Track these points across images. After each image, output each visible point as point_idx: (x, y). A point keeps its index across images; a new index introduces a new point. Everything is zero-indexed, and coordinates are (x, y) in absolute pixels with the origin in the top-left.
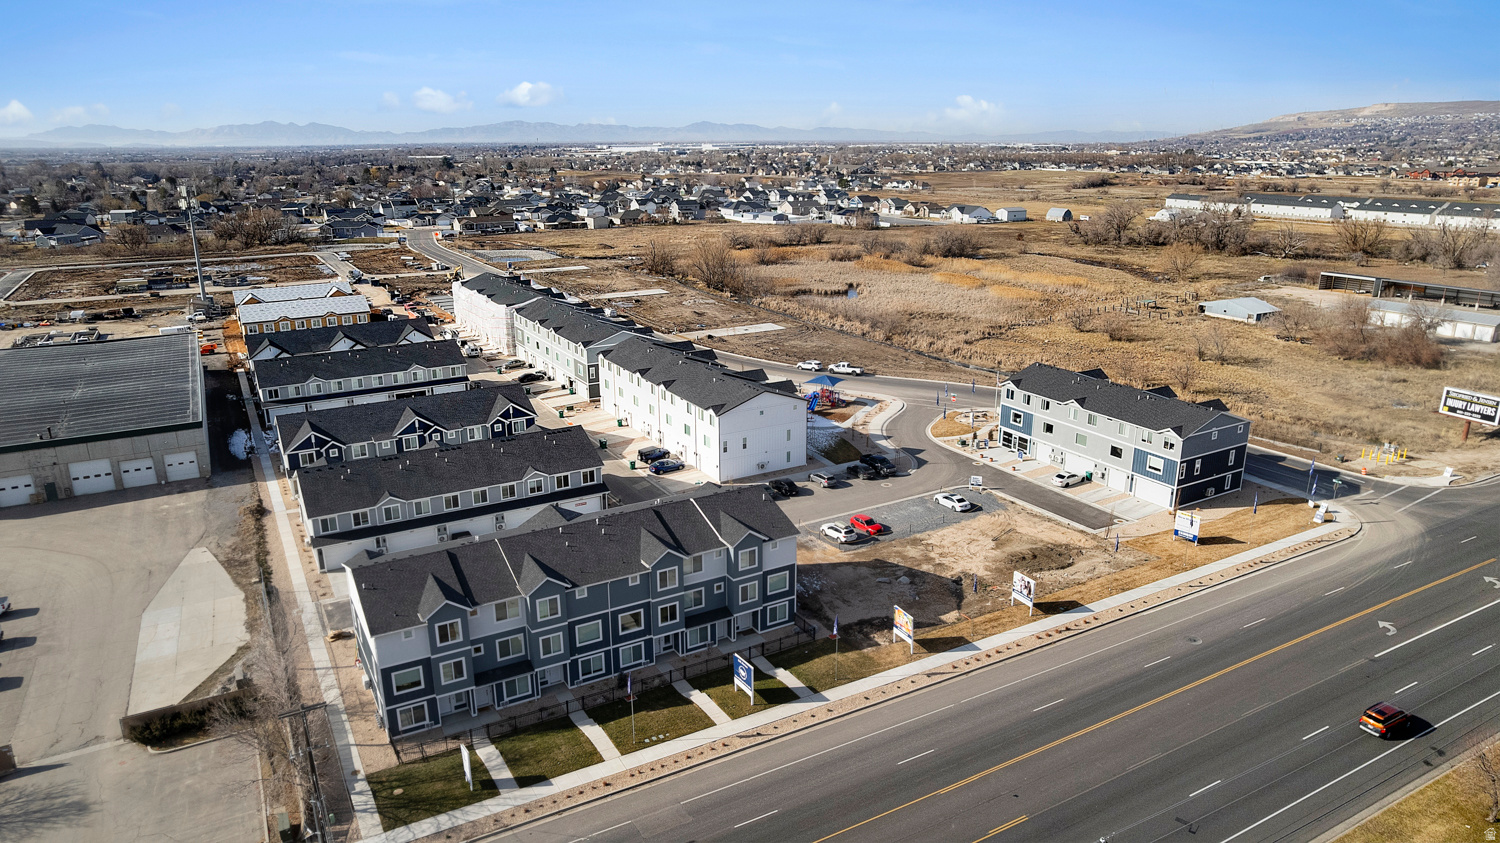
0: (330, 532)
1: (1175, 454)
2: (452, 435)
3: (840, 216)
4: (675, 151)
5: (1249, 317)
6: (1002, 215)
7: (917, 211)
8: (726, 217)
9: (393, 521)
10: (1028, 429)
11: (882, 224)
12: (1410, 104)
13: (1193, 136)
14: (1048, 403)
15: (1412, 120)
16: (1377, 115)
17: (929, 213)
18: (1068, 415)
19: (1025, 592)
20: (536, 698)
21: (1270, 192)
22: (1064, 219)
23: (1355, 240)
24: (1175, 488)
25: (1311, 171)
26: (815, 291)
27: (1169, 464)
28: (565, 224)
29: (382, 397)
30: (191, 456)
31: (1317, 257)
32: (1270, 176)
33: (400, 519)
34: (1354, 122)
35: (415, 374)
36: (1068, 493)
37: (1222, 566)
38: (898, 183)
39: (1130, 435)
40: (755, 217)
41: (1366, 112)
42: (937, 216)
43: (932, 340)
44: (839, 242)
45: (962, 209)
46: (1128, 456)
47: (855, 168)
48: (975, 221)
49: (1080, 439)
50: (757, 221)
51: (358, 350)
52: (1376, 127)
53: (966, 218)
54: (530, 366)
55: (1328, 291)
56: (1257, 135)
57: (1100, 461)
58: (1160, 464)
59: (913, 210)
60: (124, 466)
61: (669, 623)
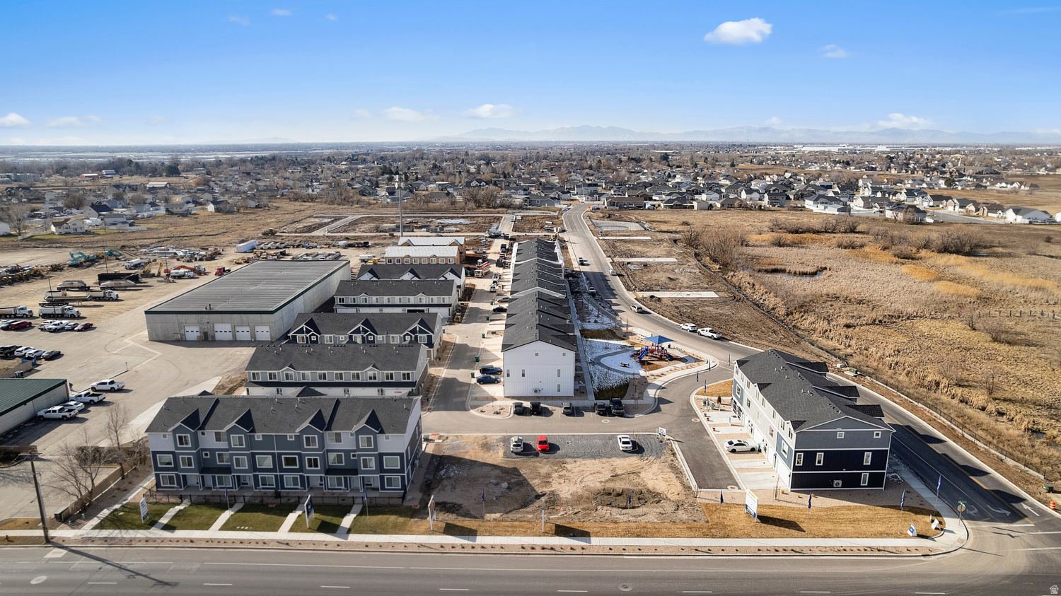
0: (256, 380)
1: (792, 443)
2: (380, 338)
3: (892, 211)
7: (977, 210)
9: (289, 381)
10: (742, 401)
11: (929, 220)
14: (749, 383)
17: (988, 212)
18: (755, 396)
20: (234, 490)
24: (791, 472)
27: (790, 451)
28: (679, 205)
29: (399, 310)
30: (267, 328)
33: (293, 381)
35: (421, 299)
39: (777, 420)
42: (990, 215)
45: (1017, 211)
46: (775, 437)
48: (1028, 221)
50: (827, 211)
51: (375, 281)
53: (1020, 219)
57: (765, 437)
58: (786, 449)
59: (974, 210)
60: (237, 329)
61: (313, 468)
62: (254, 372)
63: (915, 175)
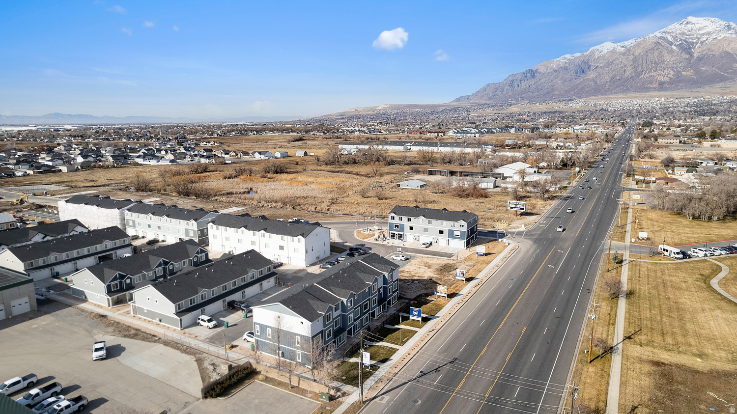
0: (181, 310)
1: (465, 229)
2: (177, 265)
3: (205, 159)
4: (52, 130)
5: (417, 187)
6: (278, 155)
7: (237, 155)
8: (139, 163)
9: (204, 300)
10: (402, 230)
11: (227, 162)
12: (394, 105)
13: (316, 118)
14: (410, 219)
15: (396, 111)
16: (384, 109)
17: (243, 155)
18: (420, 222)
19: (462, 275)
21: (369, 140)
22: (304, 156)
23: (424, 157)
24: (466, 241)
25: (377, 132)
26: (234, 193)
27: (463, 233)
28: (47, 170)
30: (26, 299)
31: (415, 164)
32: (363, 134)
34: (376, 112)
35: (106, 245)
36: (428, 249)
37: (497, 260)
38: (206, 142)
39: (446, 225)
40: (158, 162)
41: (380, 108)
42: (247, 157)
43: (315, 206)
44: (216, 171)
45: (260, 153)
46: (446, 233)
47: (176, 136)
48: (267, 158)
49: (426, 230)
50: (160, 163)
52: (384, 114)
53: (263, 157)
54: (143, 237)
55: (431, 176)
56: (341, 117)
57: (435, 236)
58: (459, 233)
59: (235, 154)
61: (374, 305)
62: (179, 303)
63: (140, 141)
